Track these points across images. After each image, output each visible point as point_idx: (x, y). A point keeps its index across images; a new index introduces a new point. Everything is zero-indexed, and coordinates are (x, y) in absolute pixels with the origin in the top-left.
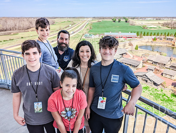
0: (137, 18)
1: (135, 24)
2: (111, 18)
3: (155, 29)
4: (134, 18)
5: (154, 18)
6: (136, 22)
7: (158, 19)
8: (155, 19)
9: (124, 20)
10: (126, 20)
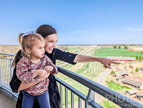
1: (134, 50)
2: (112, 46)
4: (132, 45)
6: (135, 48)
9: (124, 47)
10: (126, 47)
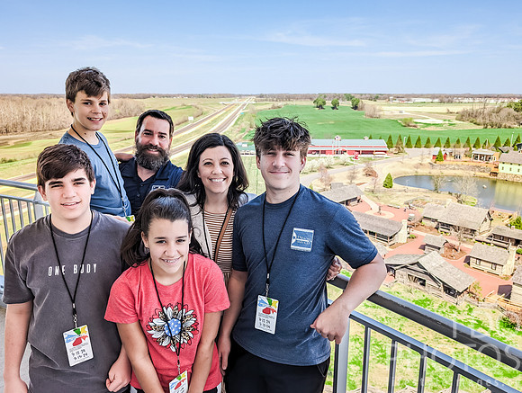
0: (386, 97)
1: (381, 113)
2: (311, 99)
3: (439, 129)
4: (376, 98)
5: (433, 97)
6: (384, 108)
7: (446, 99)
8: (437, 100)
9: (349, 104)
10: (355, 103)
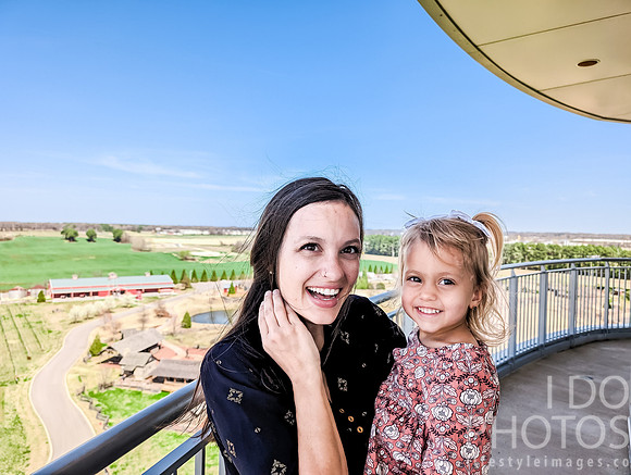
0: (152, 229)
1: (151, 246)
2: (54, 229)
4: (140, 229)
5: (202, 229)
6: (155, 240)
8: (206, 232)
9: (110, 235)
